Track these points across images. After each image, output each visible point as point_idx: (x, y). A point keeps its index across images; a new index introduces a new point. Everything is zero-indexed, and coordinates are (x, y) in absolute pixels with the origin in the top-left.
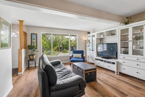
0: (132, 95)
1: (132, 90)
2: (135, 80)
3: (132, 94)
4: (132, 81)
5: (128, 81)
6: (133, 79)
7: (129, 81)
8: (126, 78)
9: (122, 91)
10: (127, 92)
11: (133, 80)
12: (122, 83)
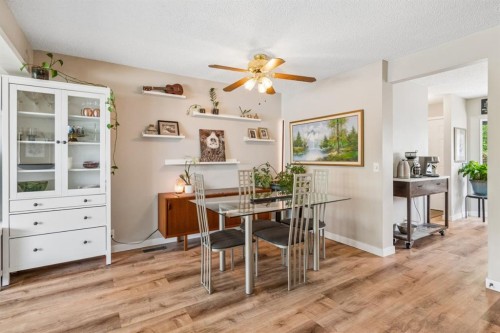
0: (121, 304)
1: (106, 295)
2: (74, 269)
3: (117, 303)
4: (73, 277)
5: (66, 286)
6: (67, 270)
7: (65, 281)
8: (48, 279)
9: (94, 318)
10: (104, 309)
11: (72, 274)
12: (59, 299)
